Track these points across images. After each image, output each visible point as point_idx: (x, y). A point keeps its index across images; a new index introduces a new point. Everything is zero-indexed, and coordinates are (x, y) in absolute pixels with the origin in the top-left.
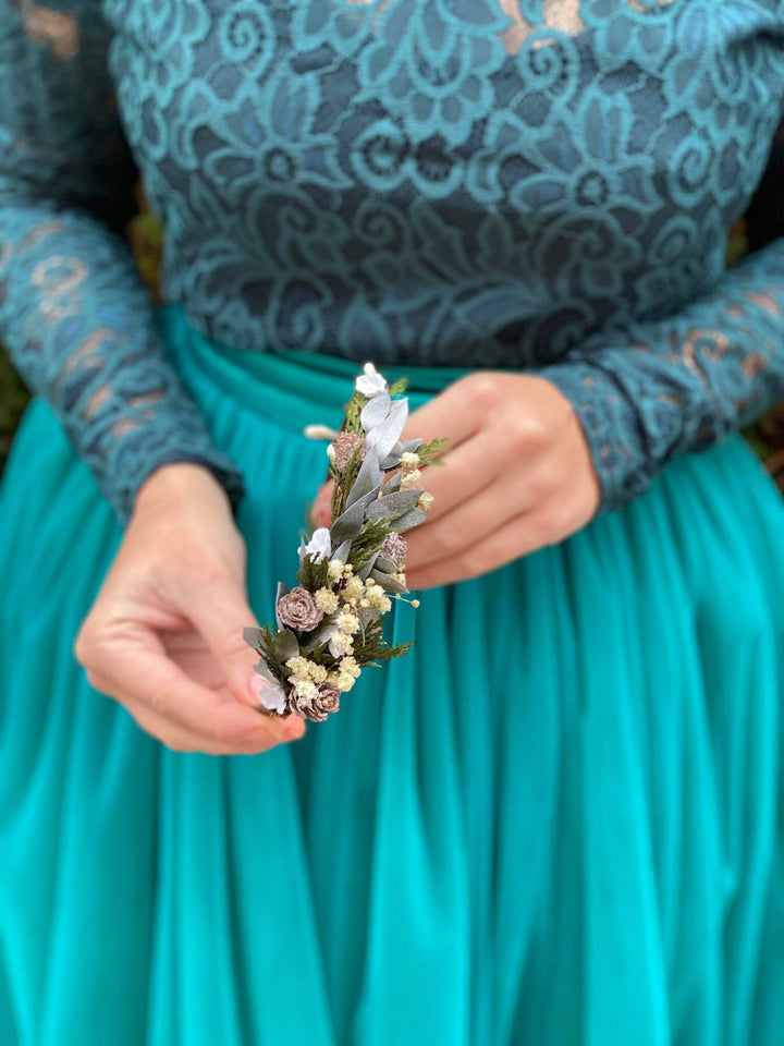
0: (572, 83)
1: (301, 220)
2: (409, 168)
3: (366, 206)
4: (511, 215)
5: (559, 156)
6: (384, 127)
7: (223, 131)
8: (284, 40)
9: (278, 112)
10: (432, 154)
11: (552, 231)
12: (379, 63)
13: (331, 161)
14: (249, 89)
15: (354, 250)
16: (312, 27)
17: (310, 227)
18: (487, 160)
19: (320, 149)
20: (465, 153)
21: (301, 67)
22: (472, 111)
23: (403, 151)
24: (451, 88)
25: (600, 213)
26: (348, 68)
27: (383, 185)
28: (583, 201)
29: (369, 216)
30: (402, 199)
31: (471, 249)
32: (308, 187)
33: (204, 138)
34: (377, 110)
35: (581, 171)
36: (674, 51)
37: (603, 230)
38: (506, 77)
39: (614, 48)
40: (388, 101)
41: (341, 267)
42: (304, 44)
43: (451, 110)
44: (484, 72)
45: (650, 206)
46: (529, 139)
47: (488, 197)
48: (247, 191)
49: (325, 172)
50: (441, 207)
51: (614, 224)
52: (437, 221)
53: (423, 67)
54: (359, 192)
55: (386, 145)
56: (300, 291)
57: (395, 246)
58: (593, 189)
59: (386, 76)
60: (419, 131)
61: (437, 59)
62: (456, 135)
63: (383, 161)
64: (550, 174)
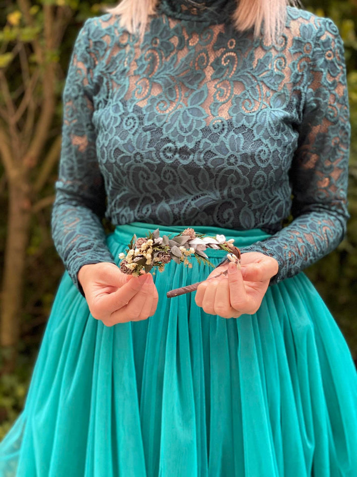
0: (226, 131)
1: (145, 176)
2: (177, 156)
3: (164, 169)
4: (208, 169)
5: (222, 148)
6: (170, 145)
7: (122, 149)
8: (141, 124)
9: (138, 142)
10: (184, 151)
11: (221, 174)
12: (168, 128)
13: (154, 155)
14: (130, 136)
15: (162, 185)
16: (149, 120)
17: (148, 178)
18: (201, 152)
19: (151, 152)
20: (193, 151)
21: (145, 130)
22: (196, 139)
23: (175, 151)
24: (190, 133)
25: (235, 167)
26: (160, 130)
27: (169, 162)
28: (230, 164)
29: (165, 173)
30: (174, 166)
31: (197, 182)
32: (147, 164)
33: (118, 151)
34: (168, 140)
35: (229, 155)
36: (256, 122)
37: (236, 173)
38: (206, 130)
39: (238, 121)
40: (171, 138)
41: (158, 191)
42: (147, 124)
43: (189, 139)
44: (199, 129)
45: (250, 166)
46: (213, 146)
47: (201, 165)
48: (129, 167)
49: (152, 159)
50: (186, 167)
51: (239, 171)
52: (185, 172)
53: (182, 128)
54: (163, 164)
55: (170, 150)
56: (147, 201)
57: (174, 183)
58: (232, 160)
59: (170, 131)
60: (180, 145)
61: (185, 126)
62: (191, 146)
63: (169, 155)
64: (220, 155)
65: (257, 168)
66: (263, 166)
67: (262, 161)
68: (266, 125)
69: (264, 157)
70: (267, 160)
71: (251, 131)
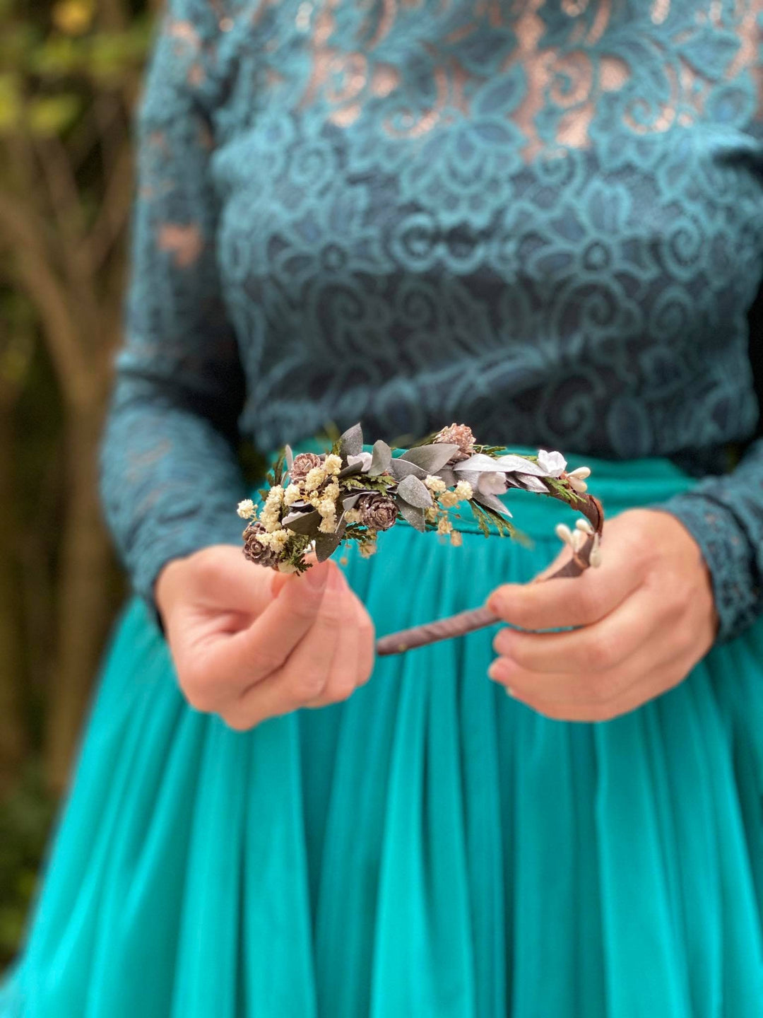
1: (352, 307)
2: (441, 251)
3: (406, 287)
4: (526, 282)
5: (567, 226)
6: (421, 220)
7: (291, 236)
8: (341, 165)
9: (334, 215)
10: (460, 237)
11: (564, 297)
12: (417, 173)
13: (376, 250)
14: (310, 201)
15: (399, 333)
16: (365, 153)
17: (360, 315)
18: (506, 238)
19: (365, 242)
20: (486, 235)
21: (353, 181)
22: (493, 202)
23: (436, 237)
24: (475, 188)
25: (604, 278)
26: (392, 181)
27: (419, 266)
28: (590, 267)
29: (409, 297)
30: (434, 277)
31: (496, 324)
32: (360, 275)
33: (277, 242)
34: (415, 208)
35: (586, 241)
37: (608, 295)
38: (523, 178)
40: (425, 200)
41: (389, 351)
42: (357, 165)
43: (476, 203)
44: (504, 174)
45: (647, 274)
46: (542, 219)
47: (508, 272)
48: (308, 285)
49: (371, 259)
50: (468, 281)
51: (617, 288)
52: (463, 293)
53: (454, 174)
54: (399, 274)
55: (420, 233)
56: (356, 378)
57: (431, 326)
58: (597, 257)
59: (424, 181)
60: (448, 219)
61: (466, 168)
62: (479, 220)
63: (419, 246)
64: (560, 245)
65: (666, 279)
66: (684, 274)
67: (680, 260)
68: (694, 164)
69: (686, 250)
70: (695, 258)
71: (650, 178)
